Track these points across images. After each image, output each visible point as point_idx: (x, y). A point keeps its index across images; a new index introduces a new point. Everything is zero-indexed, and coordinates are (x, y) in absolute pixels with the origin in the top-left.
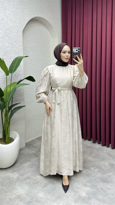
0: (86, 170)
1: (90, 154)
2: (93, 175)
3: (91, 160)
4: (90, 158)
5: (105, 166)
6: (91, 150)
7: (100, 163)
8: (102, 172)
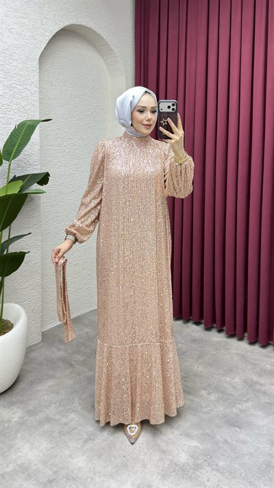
0: (190, 397)
1: (199, 357)
2: (205, 410)
3: (201, 371)
4: (198, 368)
5: (234, 387)
6: (201, 347)
7: (223, 379)
8: (227, 402)
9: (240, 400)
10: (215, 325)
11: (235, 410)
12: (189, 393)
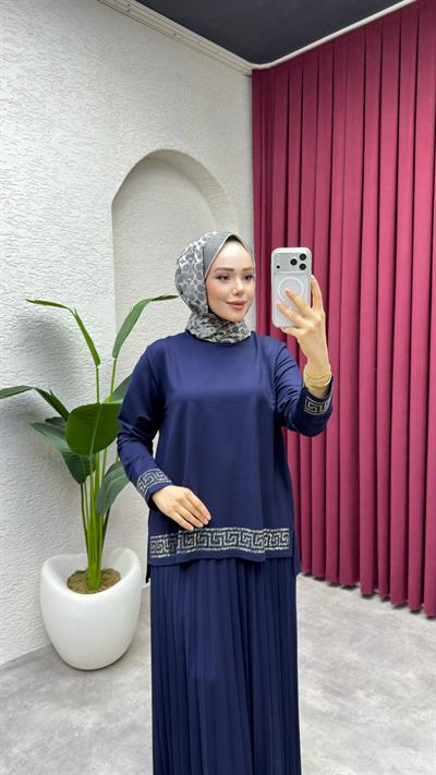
0: (339, 700)
1: (352, 641)
2: (362, 720)
3: (356, 662)
4: (352, 656)
5: (405, 686)
6: (357, 624)
7: (389, 673)
8: (395, 710)
9: (415, 706)
10: (377, 591)
11: (407, 722)
12: (338, 694)
